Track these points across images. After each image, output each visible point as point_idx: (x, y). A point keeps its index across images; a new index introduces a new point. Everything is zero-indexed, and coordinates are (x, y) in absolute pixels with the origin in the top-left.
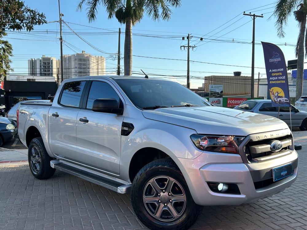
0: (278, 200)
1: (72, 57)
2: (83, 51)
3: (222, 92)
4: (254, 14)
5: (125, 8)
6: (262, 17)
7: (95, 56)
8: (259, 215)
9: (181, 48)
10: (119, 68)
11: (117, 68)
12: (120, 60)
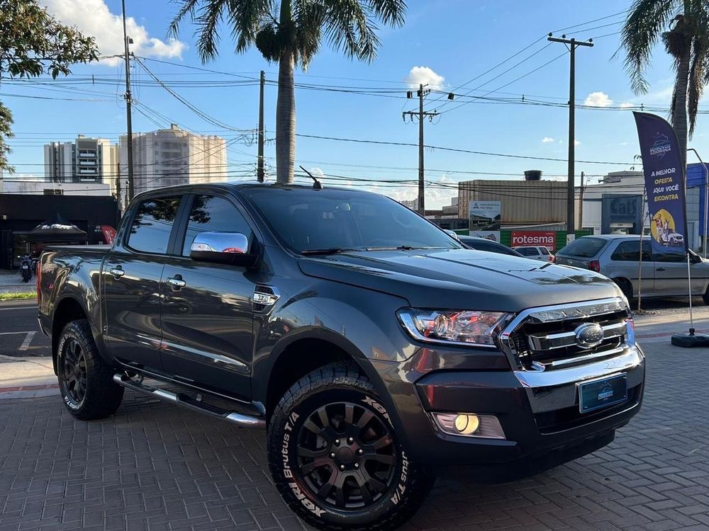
0: (675, 473)
1: (147, 139)
2: (172, 125)
3: (498, 217)
4: (573, 40)
5: (276, 26)
6: (592, 45)
7: (202, 136)
8: (638, 514)
9: (404, 118)
10: (261, 163)
11: (257, 162)
12: (264, 146)
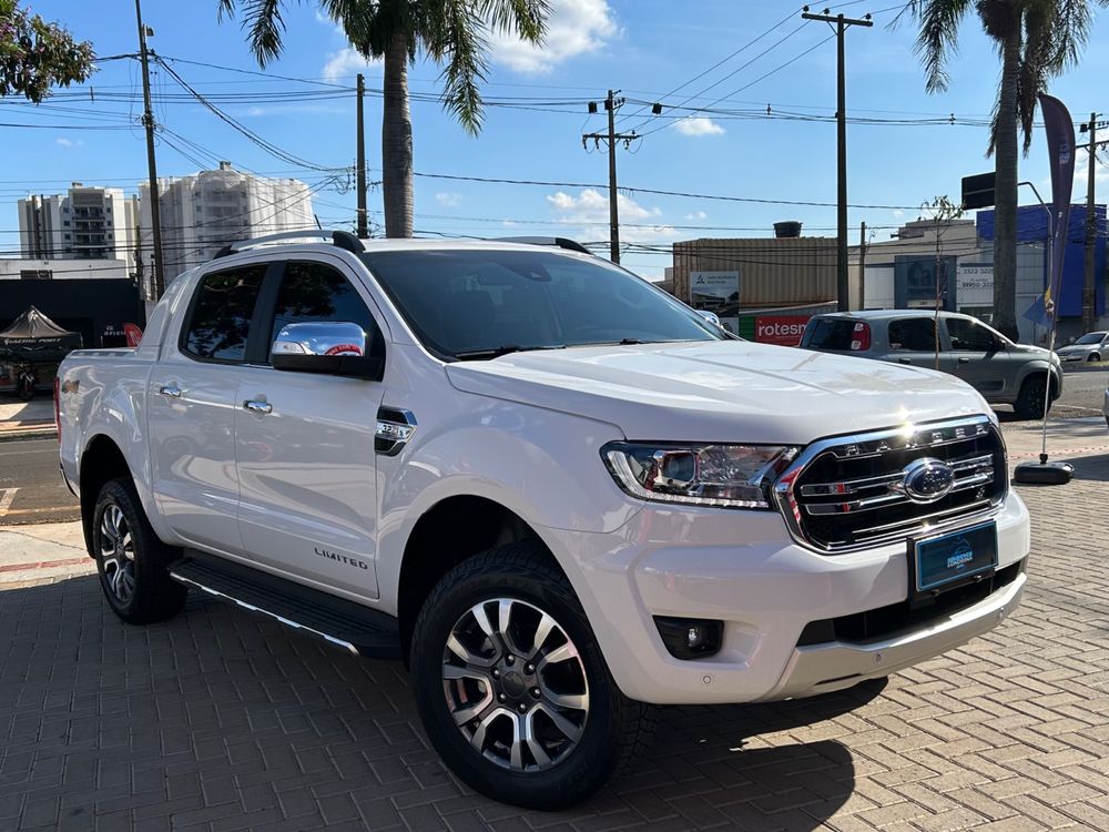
1: (184, 187)
2: (221, 164)
3: (735, 296)
4: (841, 16)
6: (870, 24)
7: (270, 179)
9: (585, 144)
10: (363, 220)
11: (356, 219)
12: (367, 193)
